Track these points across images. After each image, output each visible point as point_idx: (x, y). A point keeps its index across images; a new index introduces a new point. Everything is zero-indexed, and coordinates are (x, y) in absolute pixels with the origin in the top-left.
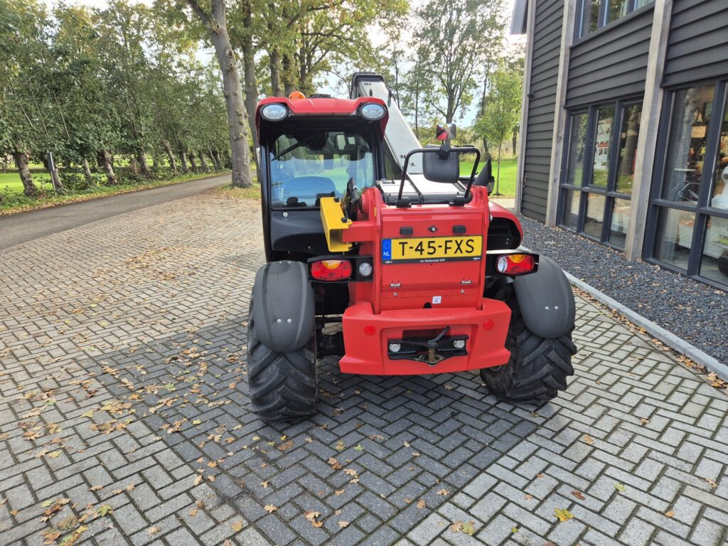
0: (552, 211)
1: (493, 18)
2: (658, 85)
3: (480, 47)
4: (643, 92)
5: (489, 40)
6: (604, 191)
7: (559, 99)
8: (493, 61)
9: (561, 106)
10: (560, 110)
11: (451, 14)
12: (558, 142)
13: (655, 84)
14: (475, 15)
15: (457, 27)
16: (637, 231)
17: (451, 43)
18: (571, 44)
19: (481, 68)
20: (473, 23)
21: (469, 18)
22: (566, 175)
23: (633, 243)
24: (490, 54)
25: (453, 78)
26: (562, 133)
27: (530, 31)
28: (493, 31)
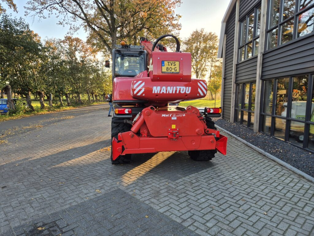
0: (232, 117)
1: (214, 45)
2: (260, 79)
3: (209, 56)
4: (256, 80)
5: (212, 54)
6: (247, 110)
7: (233, 80)
8: (214, 61)
9: (234, 83)
10: (234, 84)
11: (197, 44)
12: (233, 94)
13: (259, 78)
14: (207, 44)
15: (199, 48)
16: (257, 123)
17: (197, 54)
18: (236, 63)
19: (209, 64)
20: (205, 47)
21: (204, 45)
22: (236, 105)
23: (256, 127)
24: (213, 59)
25: (198, 67)
26: (235, 91)
27: (224, 58)
28: (214, 50)
